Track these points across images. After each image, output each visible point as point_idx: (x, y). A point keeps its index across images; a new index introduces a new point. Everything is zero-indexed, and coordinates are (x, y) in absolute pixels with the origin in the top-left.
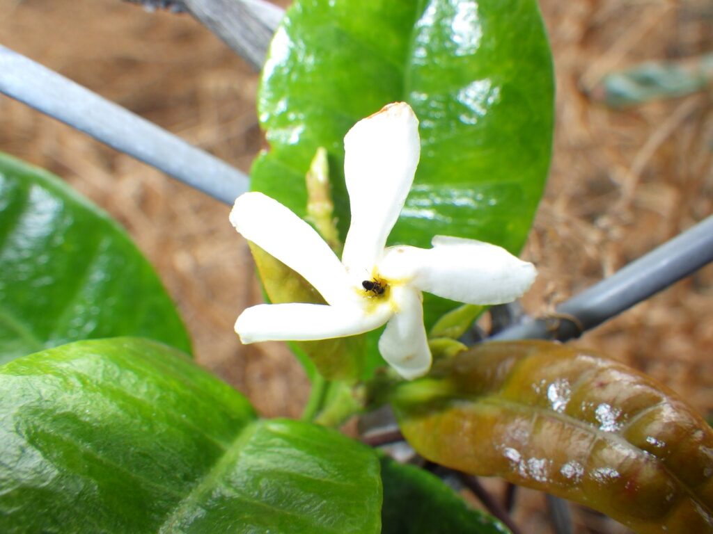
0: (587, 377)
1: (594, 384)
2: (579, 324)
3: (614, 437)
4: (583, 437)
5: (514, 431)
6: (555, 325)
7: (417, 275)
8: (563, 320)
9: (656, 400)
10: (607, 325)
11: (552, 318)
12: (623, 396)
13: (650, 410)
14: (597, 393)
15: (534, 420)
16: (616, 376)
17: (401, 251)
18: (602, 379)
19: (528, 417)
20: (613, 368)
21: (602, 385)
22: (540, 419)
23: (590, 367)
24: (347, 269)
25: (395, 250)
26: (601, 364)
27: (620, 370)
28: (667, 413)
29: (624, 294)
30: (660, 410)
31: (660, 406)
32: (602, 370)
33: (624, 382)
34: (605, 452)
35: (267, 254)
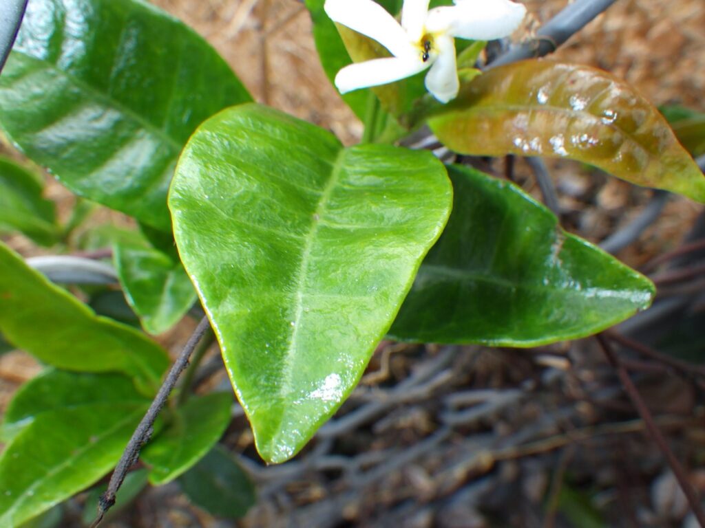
0: (563, 78)
1: (568, 82)
2: (553, 42)
3: (582, 114)
4: (563, 117)
5: (518, 123)
6: (536, 46)
7: (452, 26)
8: (542, 41)
9: (607, 85)
10: (573, 39)
11: (534, 41)
12: (587, 86)
13: (604, 91)
14: (571, 88)
15: (530, 113)
16: (581, 73)
17: (438, 11)
18: (573, 77)
19: (526, 112)
20: (580, 69)
21: (573, 82)
22: (534, 112)
23: (564, 71)
24: (406, 30)
25: (435, 11)
26: (571, 68)
27: (584, 69)
28: (615, 91)
29: (584, 14)
30: (610, 90)
31: (610, 87)
32: (572, 72)
33: (586, 77)
34: (577, 124)
35: (348, 29)
